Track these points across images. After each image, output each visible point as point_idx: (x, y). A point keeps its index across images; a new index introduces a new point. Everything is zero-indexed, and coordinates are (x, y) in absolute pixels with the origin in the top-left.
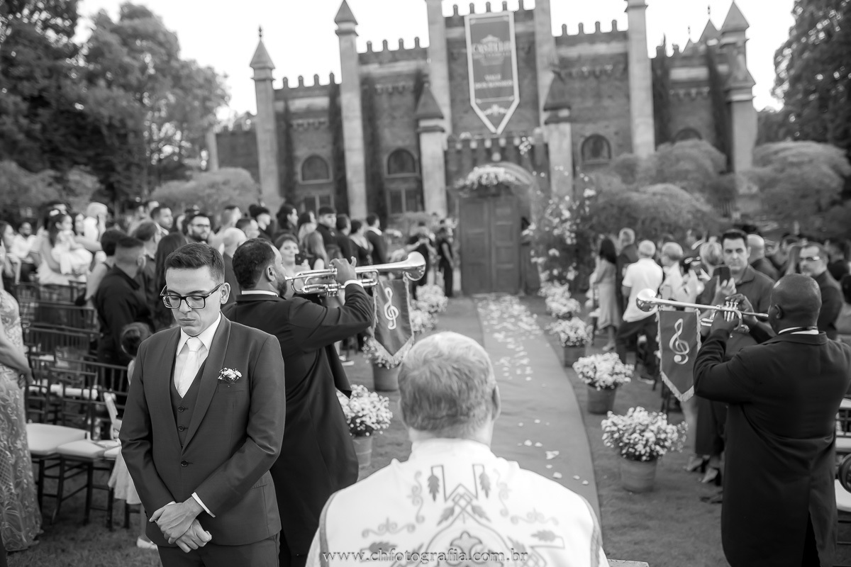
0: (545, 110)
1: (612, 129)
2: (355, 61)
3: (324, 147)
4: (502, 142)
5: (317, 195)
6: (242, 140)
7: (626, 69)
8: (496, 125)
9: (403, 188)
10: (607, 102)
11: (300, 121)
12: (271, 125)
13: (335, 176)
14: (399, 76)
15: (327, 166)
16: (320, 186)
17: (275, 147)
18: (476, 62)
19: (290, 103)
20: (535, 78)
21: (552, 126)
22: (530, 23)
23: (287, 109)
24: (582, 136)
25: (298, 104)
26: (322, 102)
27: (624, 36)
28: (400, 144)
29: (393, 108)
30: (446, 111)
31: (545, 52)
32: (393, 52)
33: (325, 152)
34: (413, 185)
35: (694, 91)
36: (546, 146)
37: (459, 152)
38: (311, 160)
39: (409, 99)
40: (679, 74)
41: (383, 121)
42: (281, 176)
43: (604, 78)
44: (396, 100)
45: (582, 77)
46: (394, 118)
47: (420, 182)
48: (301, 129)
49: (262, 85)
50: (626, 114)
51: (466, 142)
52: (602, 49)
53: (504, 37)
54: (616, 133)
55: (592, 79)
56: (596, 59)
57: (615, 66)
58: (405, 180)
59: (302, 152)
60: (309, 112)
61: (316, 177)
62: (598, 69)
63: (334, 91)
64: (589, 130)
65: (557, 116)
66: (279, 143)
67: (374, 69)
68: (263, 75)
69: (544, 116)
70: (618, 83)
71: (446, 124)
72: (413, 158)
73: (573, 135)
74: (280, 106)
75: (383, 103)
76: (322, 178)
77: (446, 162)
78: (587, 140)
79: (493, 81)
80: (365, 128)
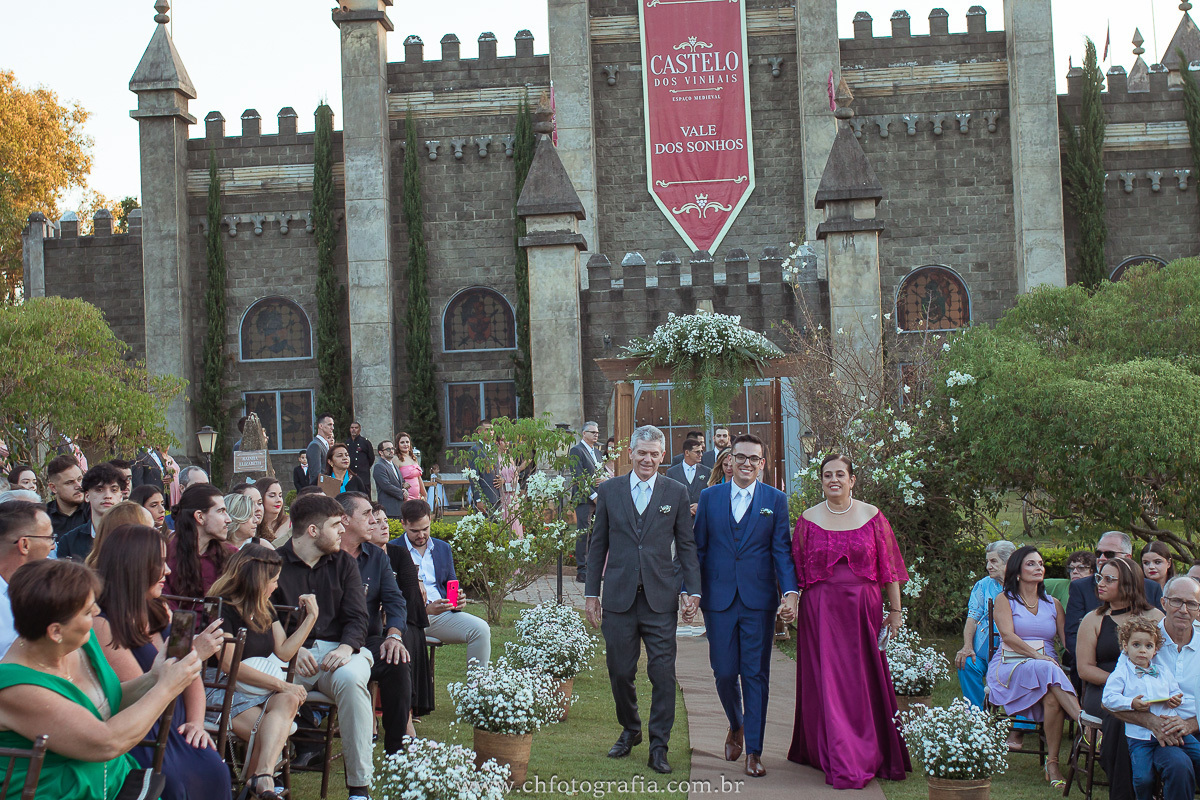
0: (820, 204)
1: (972, 256)
2: (378, 85)
3: (297, 279)
4: (720, 278)
5: (276, 389)
6: (107, 260)
7: (1003, 120)
8: (704, 239)
9: (481, 379)
10: (958, 195)
11: (245, 218)
12: (176, 225)
13: (323, 346)
14: (480, 119)
15: (304, 320)
16: (286, 370)
17: (184, 275)
18: (659, 95)
19: (224, 174)
20: (795, 135)
21: (837, 241)
22: (785, 12)
23: (215, 188)
24: (901, 271)
25: (244, 178)
26: (300, 174)
27: (999, 45)
28: (477, 276)
29: (464, 194)
30: (589, 203)
31: (818, 73)
32: (468, 65)
33: (302, 290)
34: (506, 375)
35: (1156, 175)
36: (823, 285)
37: (617, 295)
38: (266, 309)
39: (501, 174)
40: (1123, 135)
41: (441, 223)
42: (193, 343)
43: (953, 139)
44: (471, 175)
45: (903, 135)
46: (465, 217)
47: (523, 366)
48: (246, 235)
49: (159, 132)
50: (1005, 222)
51: (636, 272)
52: (948, 73)
53: (725, 41)
54: (980, 266)
55: (925, 140)
56: (934, 96)
57: (976, 112)
58: (486, 361)
59: (246, 290)
60: (266, 196)
61: (278, 348)
62: (938, 119)
63: (326, 147)
64: (919, 257)
65: (848, 218)
66: (193, 266)
67: (421, 102)
68: (162, 107)
69: (815, 219)
70: (983, 152)
71: (587, 230)
72: (508, 310)
73: (885, 265)
74: (200, 179)
75: (442, 180)
76: (294, 352)
77: (586, 318)
78: (913, 278)
79: (698, 139)
80: (395, 237)
